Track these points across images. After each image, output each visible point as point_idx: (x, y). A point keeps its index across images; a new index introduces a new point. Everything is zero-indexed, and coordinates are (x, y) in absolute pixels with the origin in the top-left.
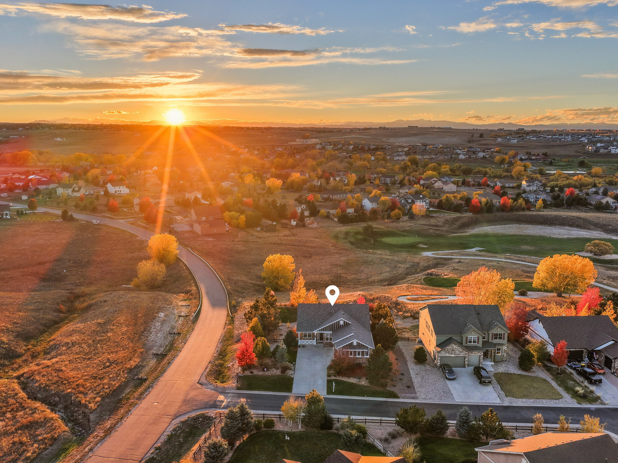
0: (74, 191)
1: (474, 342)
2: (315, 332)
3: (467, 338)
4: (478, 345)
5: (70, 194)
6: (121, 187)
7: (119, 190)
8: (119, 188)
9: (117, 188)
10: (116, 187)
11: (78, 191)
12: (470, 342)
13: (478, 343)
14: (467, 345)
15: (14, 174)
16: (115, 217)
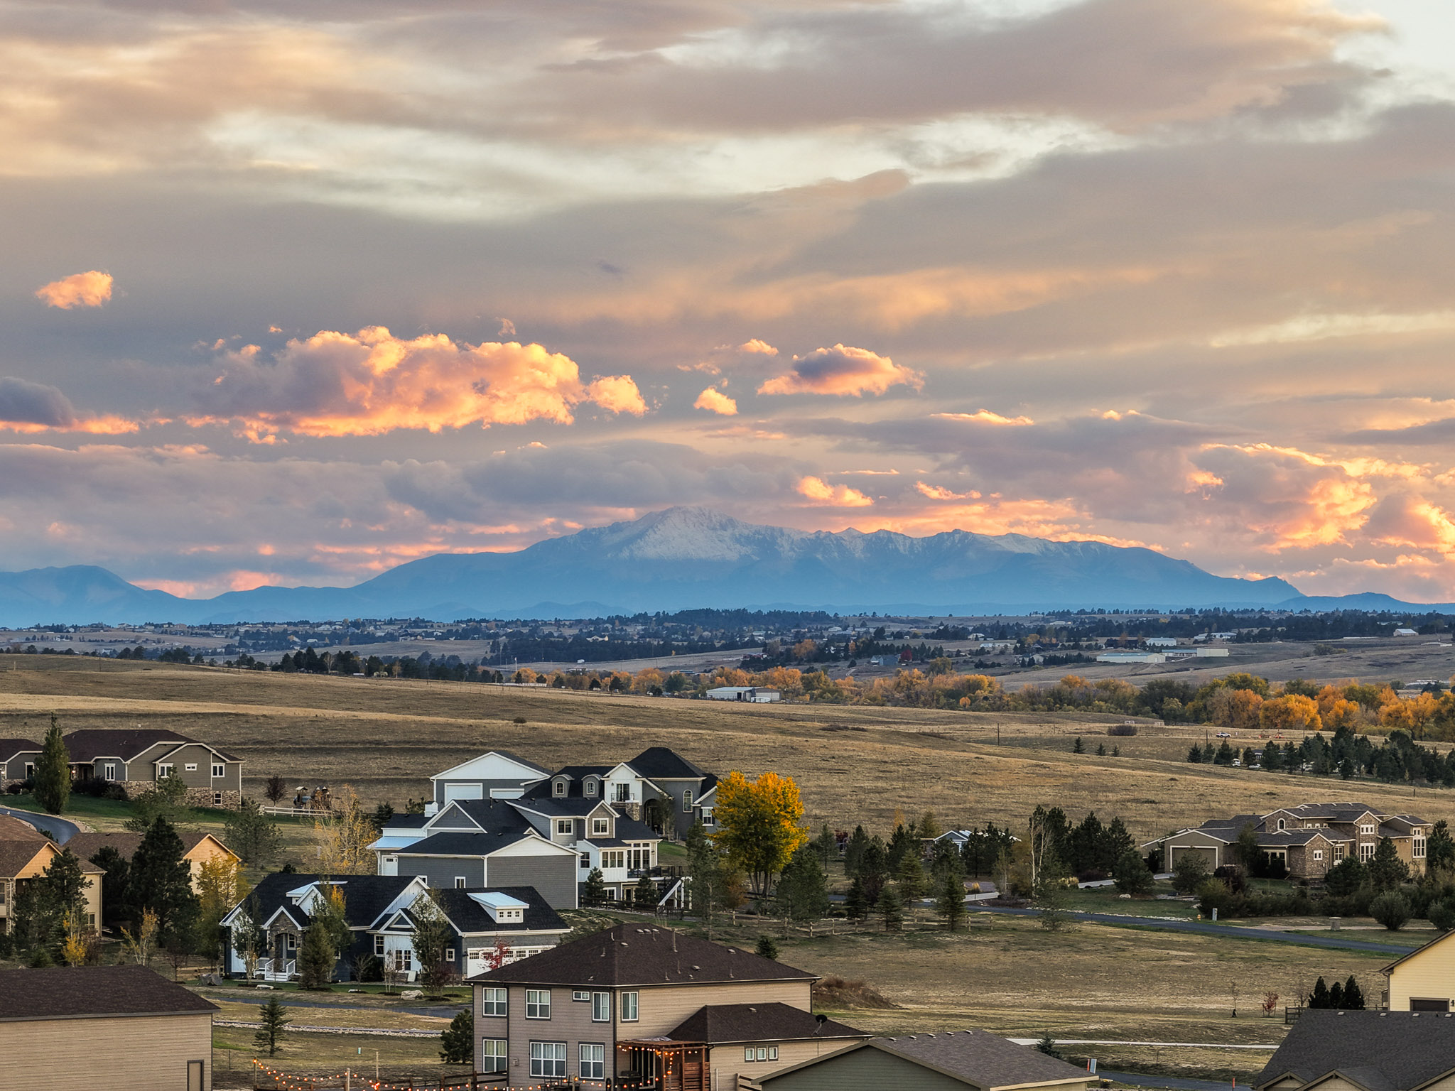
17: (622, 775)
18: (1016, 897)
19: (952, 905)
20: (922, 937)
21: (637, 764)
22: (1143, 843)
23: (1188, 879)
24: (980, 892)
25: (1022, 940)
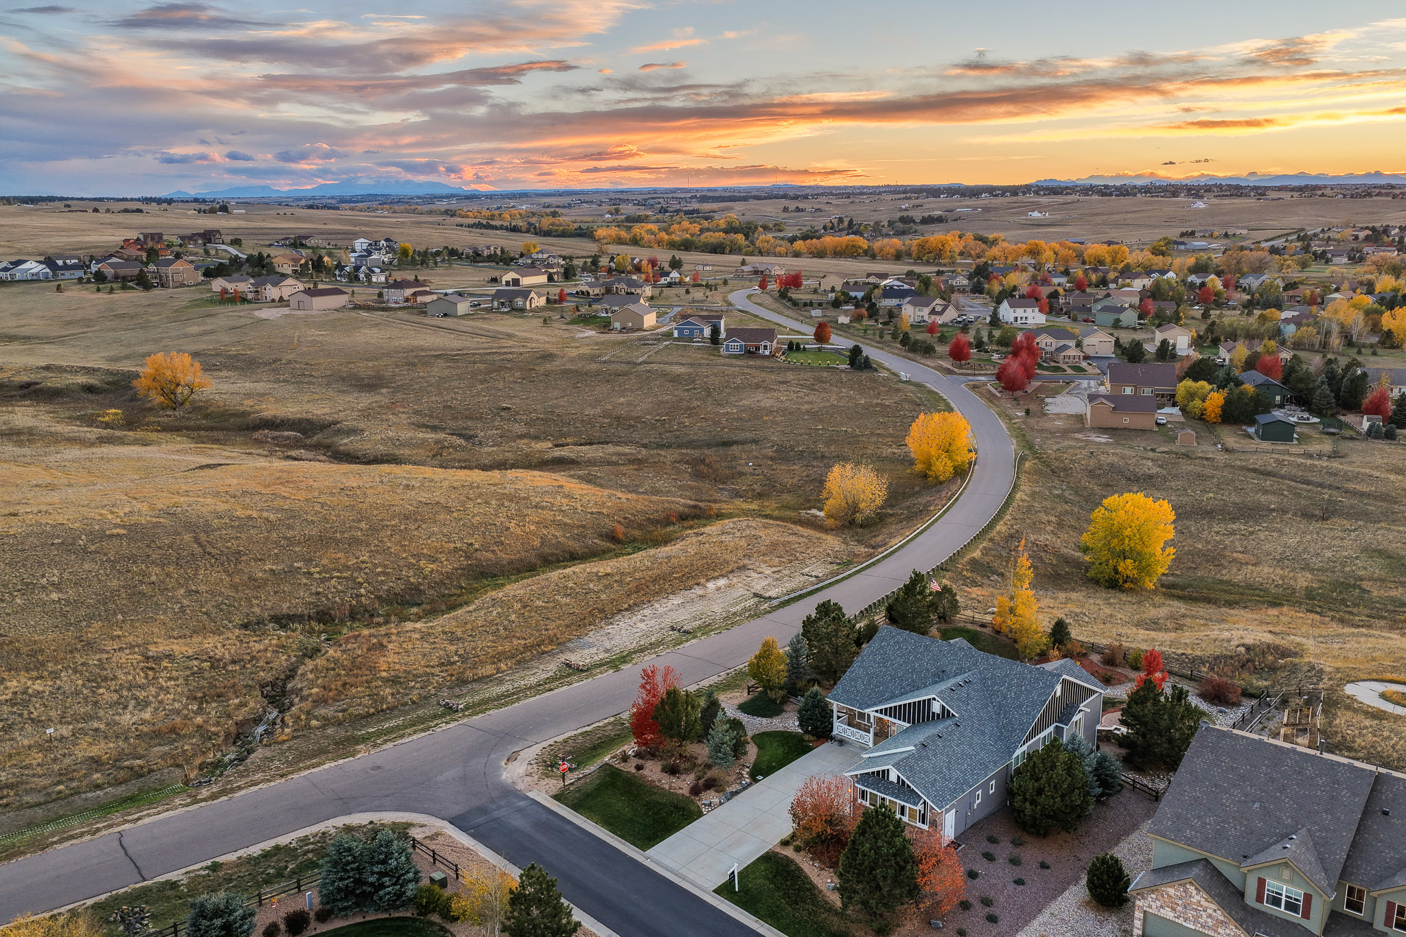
0: (933, 312)
1: (1291, 906)
2: (870, 711)
3: (1261, 882)
4: (1304, 923)
5: (926, 318)
6: (1029, 310)
7: (1024, 315)
8: (1025, 311)
9: (1020, 312)
10: (1018, 310)
11: (941, 313)
12: (1276, 901)
13: (1306, 915)
14: (1257, 906)
15: (869, 275)
16: (956, 370)
17: (383, 242)
18: (443, 261)
19: (436, 263)
20: (432, 269)
21: (385, 240)
22: (460, 251)
23: (468, 257)
24: (439, 259)
25: (447, 268)
